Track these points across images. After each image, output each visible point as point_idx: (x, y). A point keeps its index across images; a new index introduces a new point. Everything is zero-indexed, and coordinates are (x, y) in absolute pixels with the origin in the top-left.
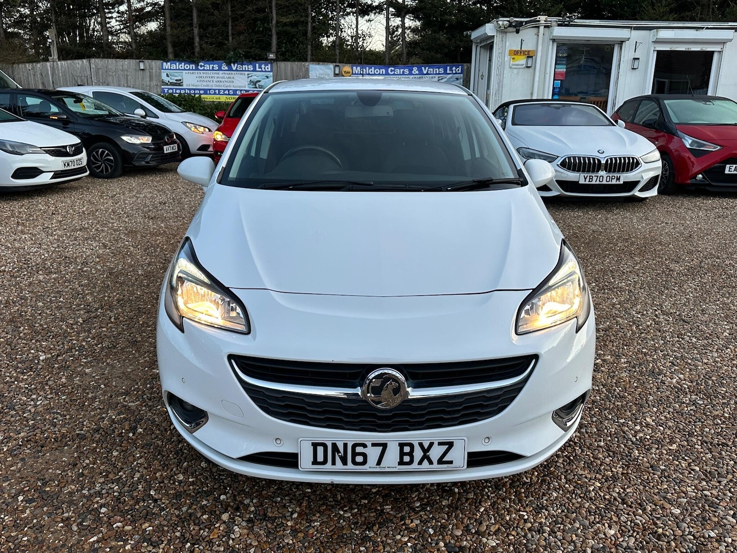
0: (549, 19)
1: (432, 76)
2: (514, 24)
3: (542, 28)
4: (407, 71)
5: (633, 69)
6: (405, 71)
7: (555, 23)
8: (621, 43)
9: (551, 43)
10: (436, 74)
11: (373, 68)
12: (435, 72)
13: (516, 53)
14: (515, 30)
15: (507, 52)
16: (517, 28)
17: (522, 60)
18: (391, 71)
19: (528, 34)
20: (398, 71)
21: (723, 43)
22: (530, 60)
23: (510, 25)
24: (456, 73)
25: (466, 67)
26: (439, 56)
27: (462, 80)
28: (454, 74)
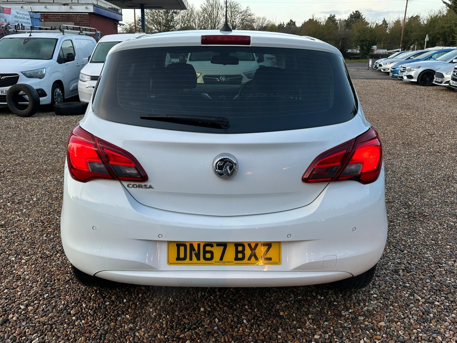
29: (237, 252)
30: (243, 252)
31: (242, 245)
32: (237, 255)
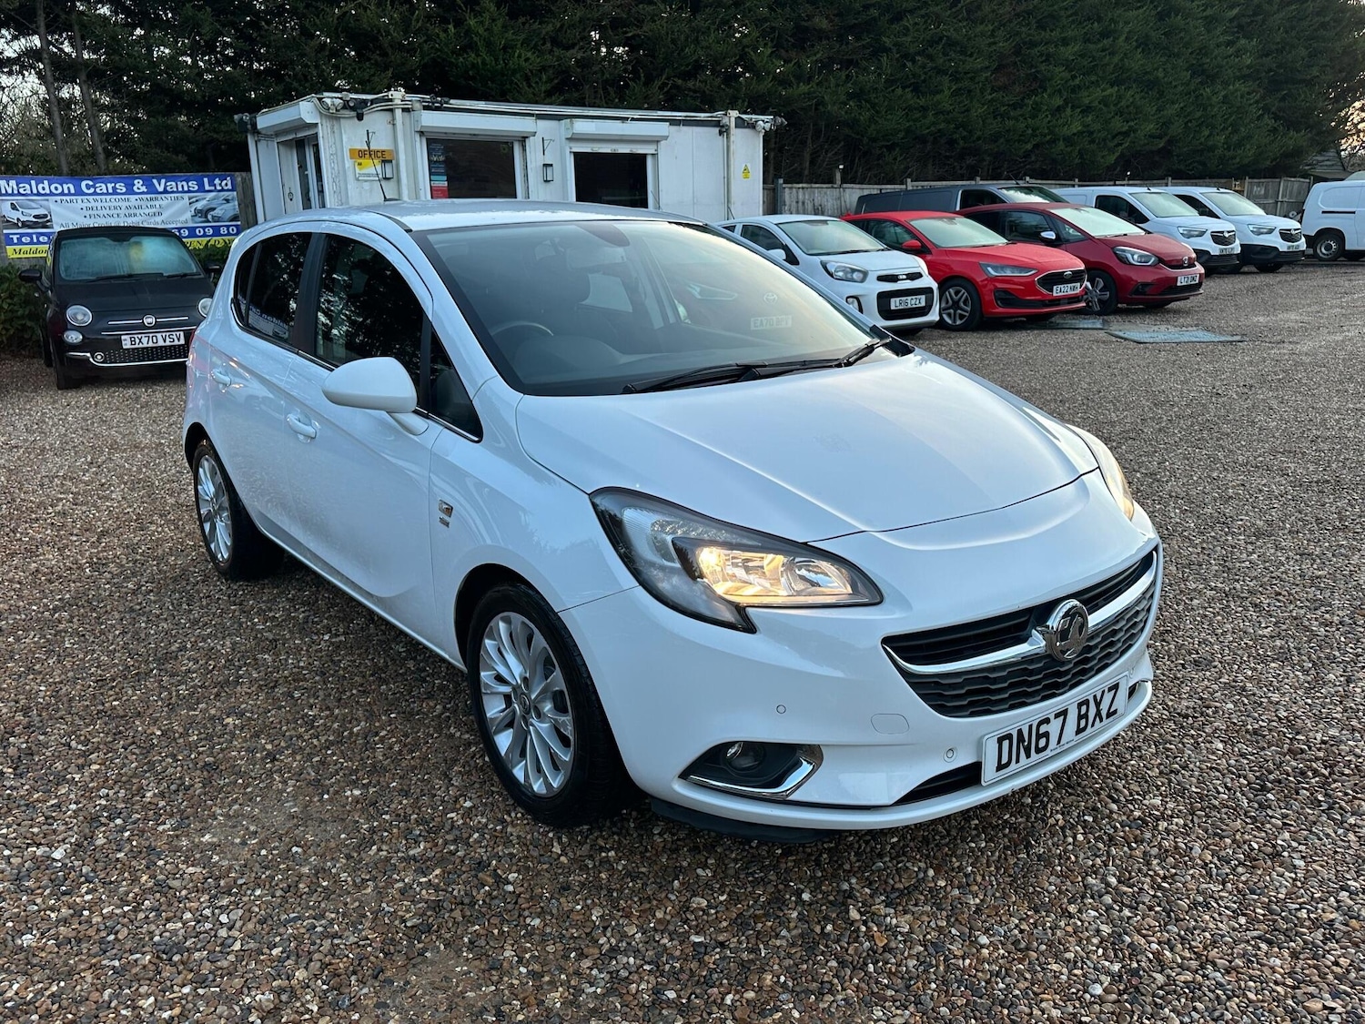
0: (409, 97)
1: (176, 195)
2: (352, 104)
3: (398, 113)
4: (121, 187)
5: (546, 181)
6: (117, 186)
7: (417, 106)
8: (523, 139)
9: (417, 137)
10: (183, 192)
11: (46, 182)
12: (180, 189)
13: (361, 154)
14: (354, 114)
15: (347, 154)
16: (358, 111)
17: (372, 167)
18: (88, 187)
19: (376, 121)
20: (101, 187)
21: (656, 141)
22: (388, 166)
23: (346, 106)
24: (223, 190)
25: (239, 179)
26: (182, 158)
27: (236, 203)
28: (219, 191)
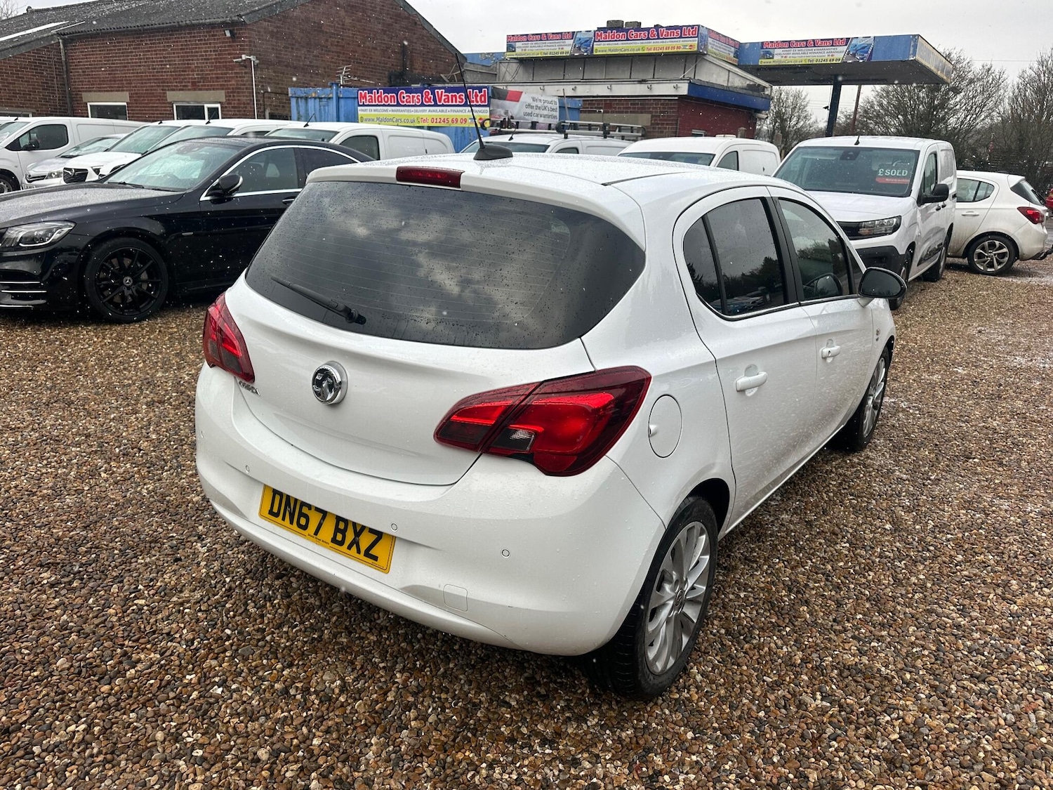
29: (337, 530)
30: (344, 532)
31: (346, 521)
32: (335, 535)
